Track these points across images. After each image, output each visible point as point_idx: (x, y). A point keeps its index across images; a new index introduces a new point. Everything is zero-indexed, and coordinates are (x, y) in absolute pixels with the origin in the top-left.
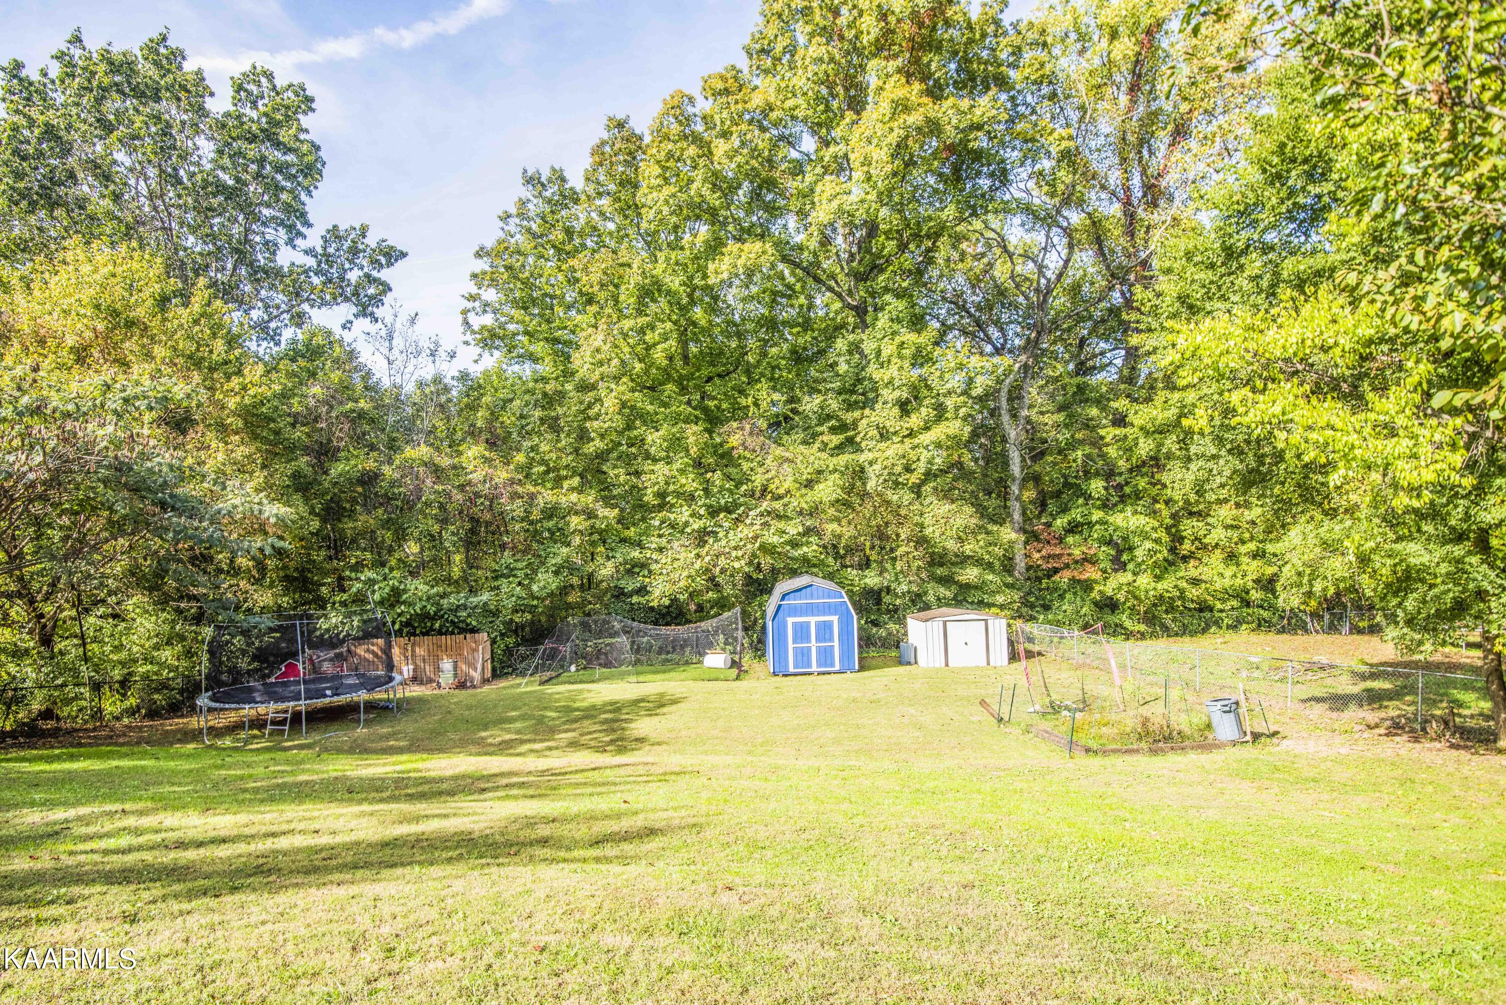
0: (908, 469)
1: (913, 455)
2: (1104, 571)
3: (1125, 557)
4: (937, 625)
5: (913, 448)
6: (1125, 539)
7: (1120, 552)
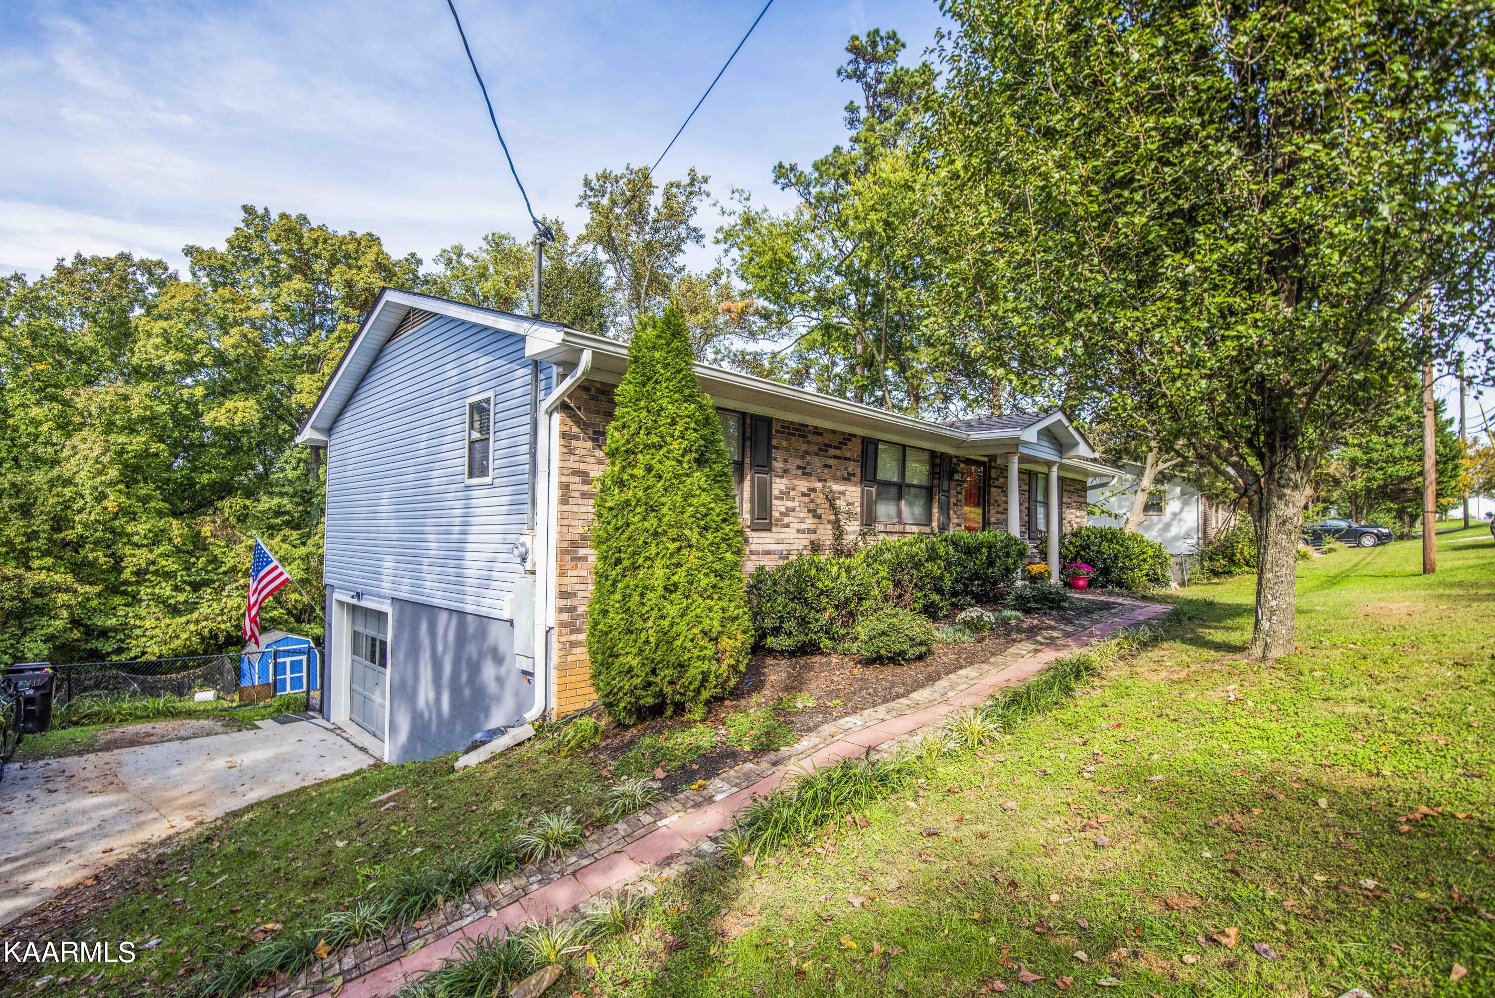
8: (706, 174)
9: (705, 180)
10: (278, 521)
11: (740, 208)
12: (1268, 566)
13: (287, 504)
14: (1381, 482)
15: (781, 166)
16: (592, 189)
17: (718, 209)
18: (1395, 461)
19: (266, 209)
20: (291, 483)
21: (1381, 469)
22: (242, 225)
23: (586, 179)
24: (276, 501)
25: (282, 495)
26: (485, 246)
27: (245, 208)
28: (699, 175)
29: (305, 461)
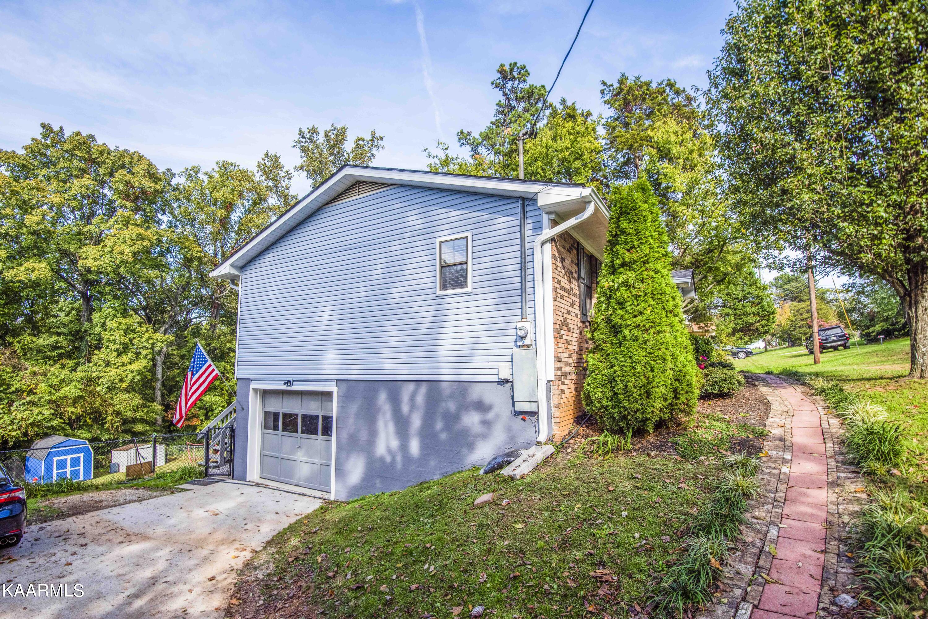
0: (121, 381)
1: (124, 375)
2: (202, 420)
3: (210, 414)
4: (133, 451)
5: (124, 371)
6: (211, 406)
7: (207, 412)
8: (382, 135)
9: (381, 138)
10: (55, 353)
11: (442, 155)
12: (919, 331)
13: (63, 341)
14: (741, 326)
15: (462, 132)
16: (304, 137)
17: (426, 154)
18: (748, 315)
19: (61, 128)
20: (65, 325)
21: (741, 319)
22: (40, 137)
23: (300, 130)
24: (54, 338)
25: (59, 334)
26: (217, 169)
27: (44, 126)
28: (377, 135)
29: (77, 310)
